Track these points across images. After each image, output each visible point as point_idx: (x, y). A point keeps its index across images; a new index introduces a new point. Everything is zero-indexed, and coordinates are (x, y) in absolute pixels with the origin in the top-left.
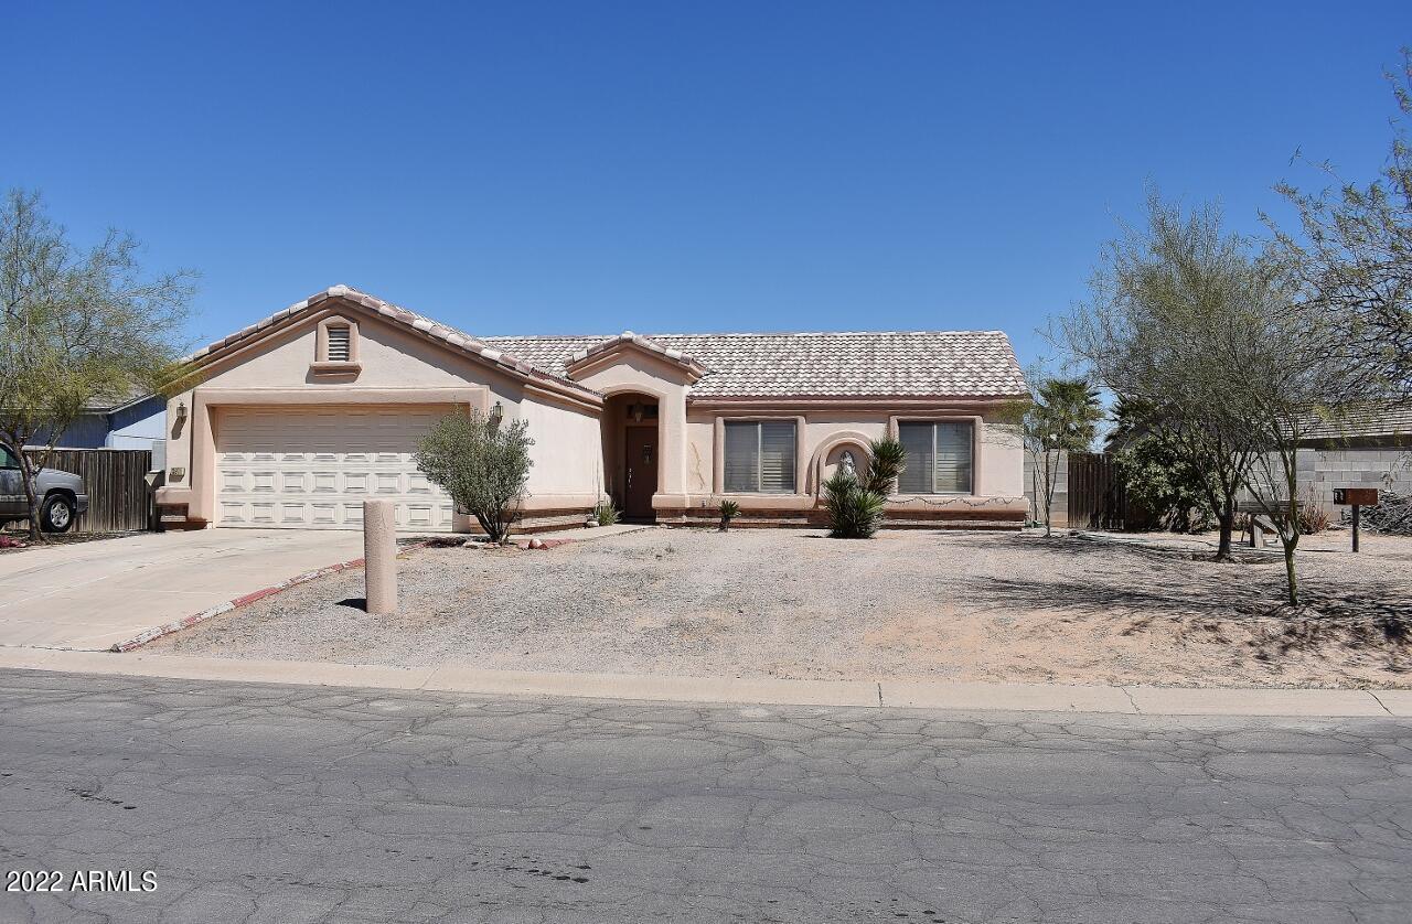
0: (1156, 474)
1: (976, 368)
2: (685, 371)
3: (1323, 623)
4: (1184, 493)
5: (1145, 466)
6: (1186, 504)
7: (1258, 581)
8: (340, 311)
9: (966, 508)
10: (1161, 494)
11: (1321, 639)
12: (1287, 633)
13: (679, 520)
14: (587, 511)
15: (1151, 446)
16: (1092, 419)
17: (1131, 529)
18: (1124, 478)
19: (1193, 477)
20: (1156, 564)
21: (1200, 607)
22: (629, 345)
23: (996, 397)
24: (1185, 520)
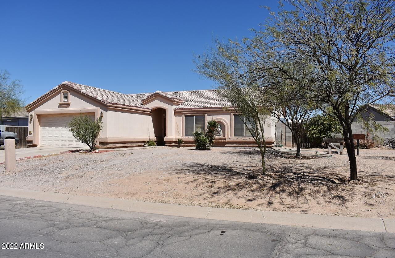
2: (173, 101)
8: (66, 89)
9: (254, 141)
13: (171, 145)
14: (144, 142)
17: (312, 147)
22: (158, 94)
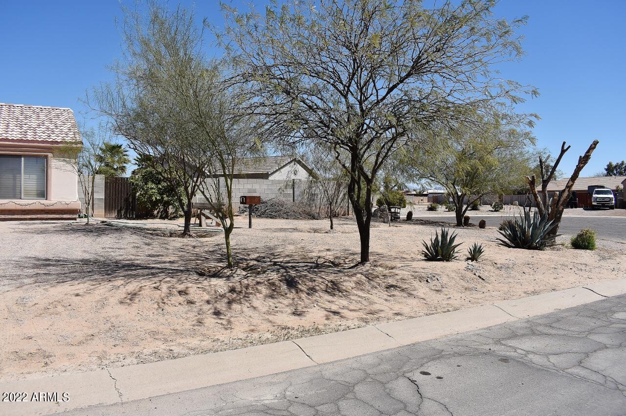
0: (152, 188)
1: (52, 126)
3: (250, 281)
4: (166, 199)
5: (146, 184)
6: (167, 204)
7: (206, 249)
9: (42, 207)
10: (154, 199)
11: (251, 293)
12: (230, 291)
15: (149, 173)
16: (125, 163)
17: (139, 217)
18: (135, 190)
19: (171, 190)
20: (148, 241)
21: (173, 273)
23: (61, 142)
24: (166, 211)
